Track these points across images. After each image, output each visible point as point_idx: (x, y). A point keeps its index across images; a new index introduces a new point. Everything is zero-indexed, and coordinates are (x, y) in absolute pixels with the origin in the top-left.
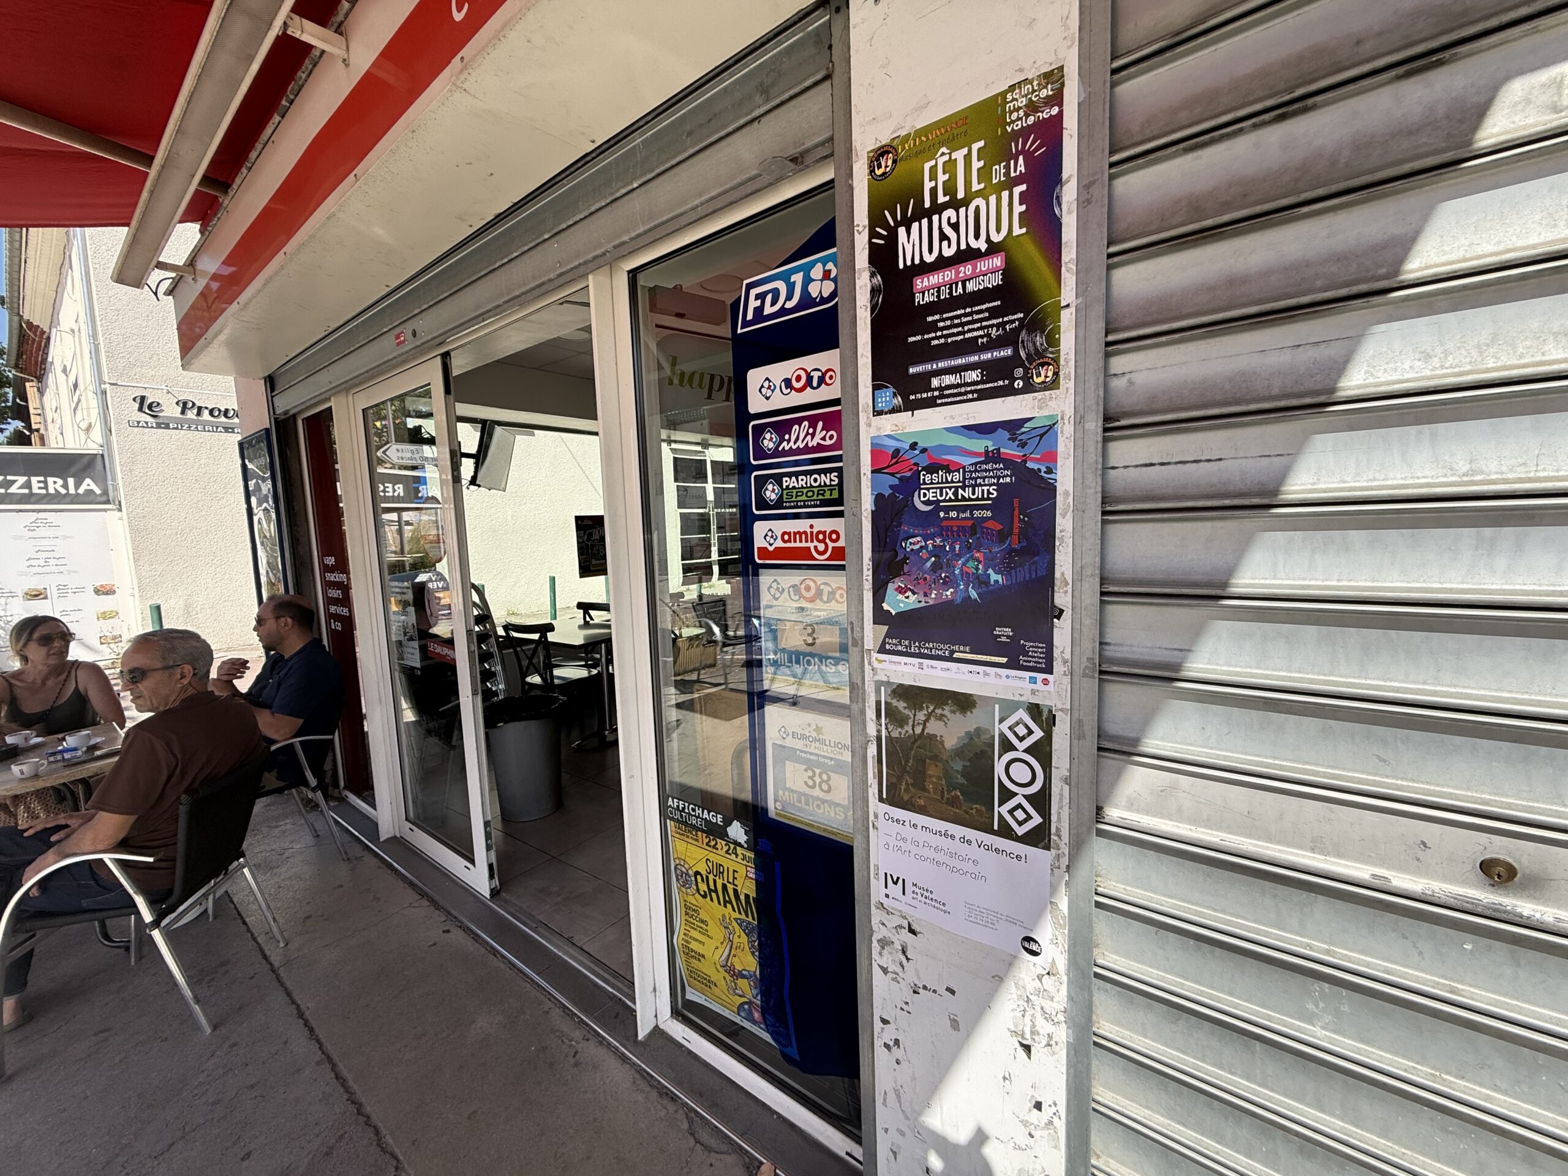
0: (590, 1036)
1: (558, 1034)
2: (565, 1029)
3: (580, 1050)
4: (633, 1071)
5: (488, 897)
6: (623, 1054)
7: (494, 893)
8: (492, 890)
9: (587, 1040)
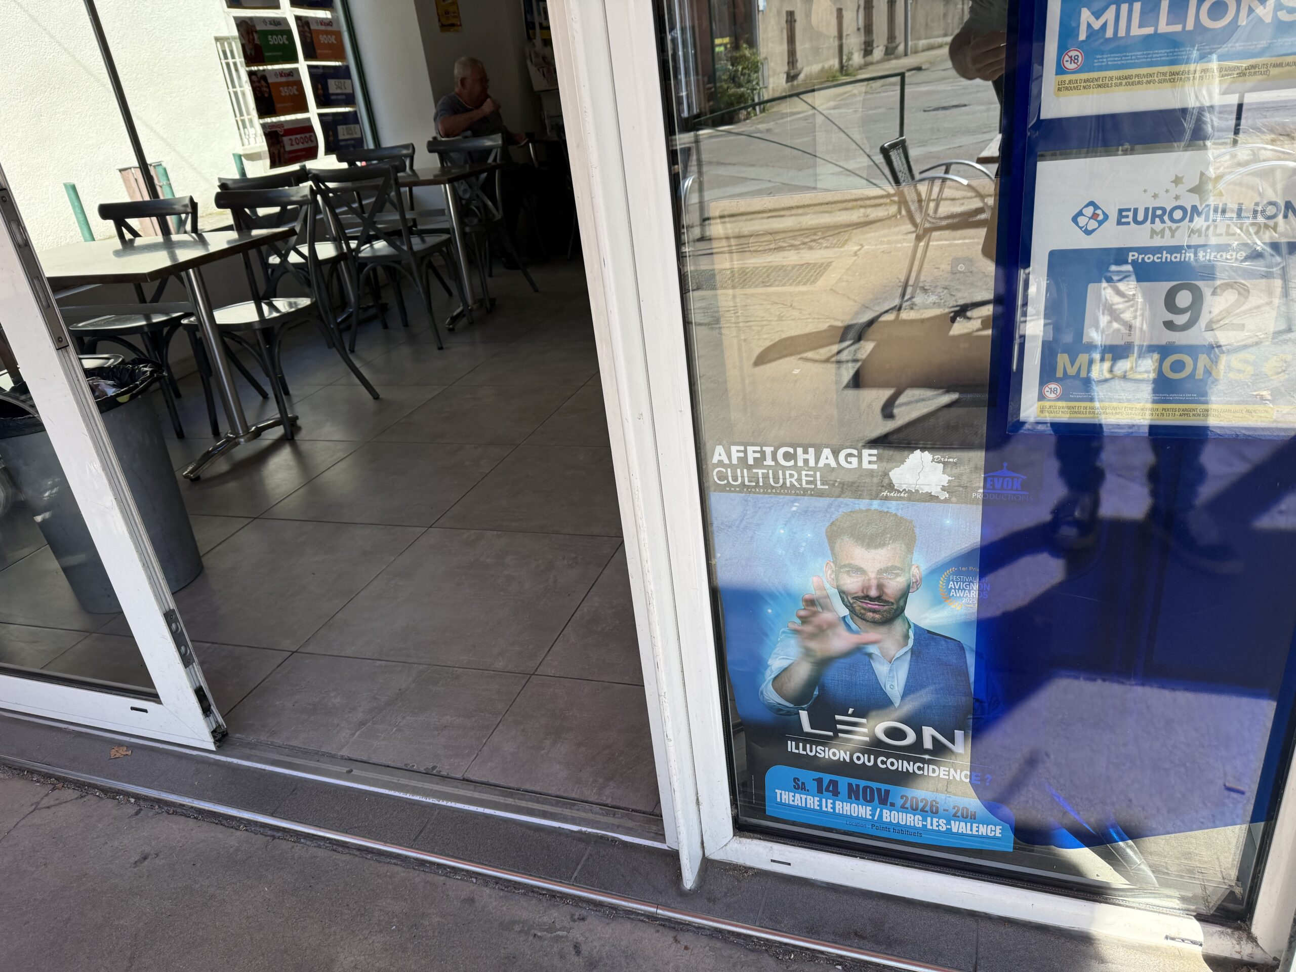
0: (584, 912)
1: (517, 928)
2: (525, 915)
3: (581, 939)
4: (704, 940)
5: (213, 748)
6: (669, 920)
7: (220, 737)
8: (214, 733)
9: (583, 919)
